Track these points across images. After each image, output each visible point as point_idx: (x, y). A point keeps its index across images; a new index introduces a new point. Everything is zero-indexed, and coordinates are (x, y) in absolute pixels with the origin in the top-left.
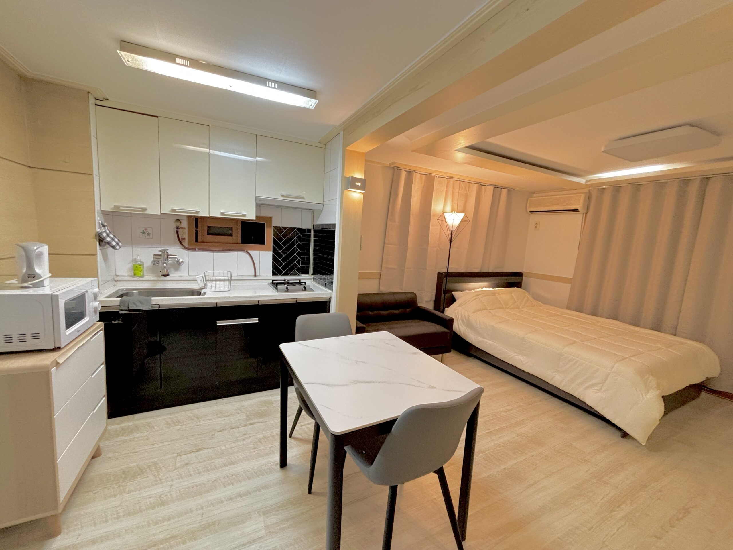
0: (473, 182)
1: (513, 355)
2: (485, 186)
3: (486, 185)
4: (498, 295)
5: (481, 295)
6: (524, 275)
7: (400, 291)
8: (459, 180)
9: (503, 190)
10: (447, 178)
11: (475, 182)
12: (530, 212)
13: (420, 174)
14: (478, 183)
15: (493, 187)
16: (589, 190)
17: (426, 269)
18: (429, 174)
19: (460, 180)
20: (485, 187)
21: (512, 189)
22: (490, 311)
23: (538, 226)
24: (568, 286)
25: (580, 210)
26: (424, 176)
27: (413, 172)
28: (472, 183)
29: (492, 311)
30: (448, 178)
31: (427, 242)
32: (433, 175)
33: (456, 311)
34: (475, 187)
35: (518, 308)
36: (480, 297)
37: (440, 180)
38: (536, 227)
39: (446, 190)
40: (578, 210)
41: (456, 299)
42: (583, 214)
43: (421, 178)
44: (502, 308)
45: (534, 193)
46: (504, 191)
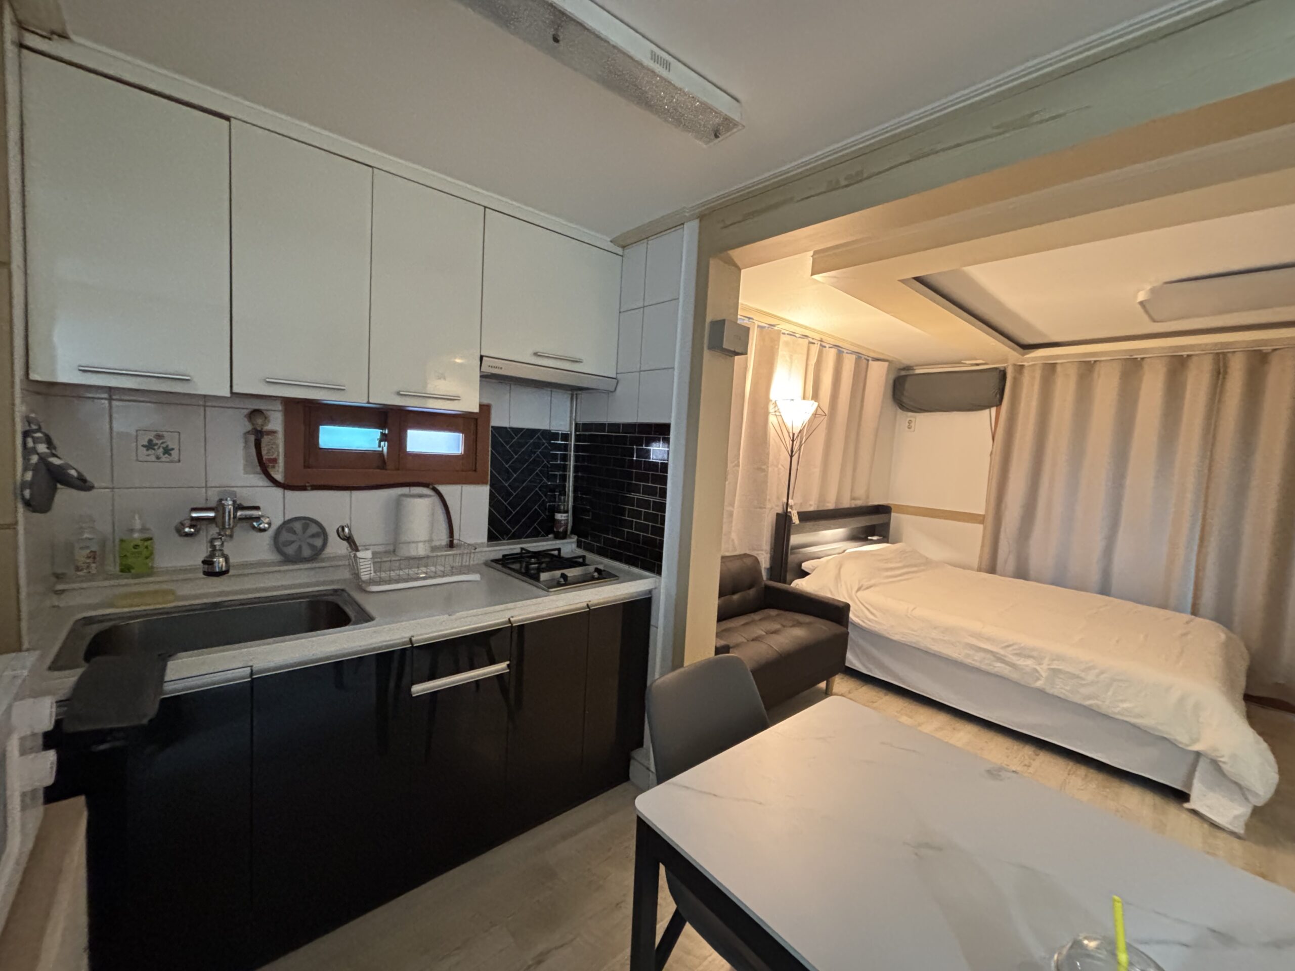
0: (829, 346)
3: (847, 351)
6: (893, 510)
10: (796, 337)
14: (836, 347)
15: (855, 357)
18: (771, 328)
20: (843, 354)
23: (913, 424)
26: (763, 332)
32: (775, 329)
34: (832, 354)
37: (785, 339)
38: (909, 428)
43: (759, 335)
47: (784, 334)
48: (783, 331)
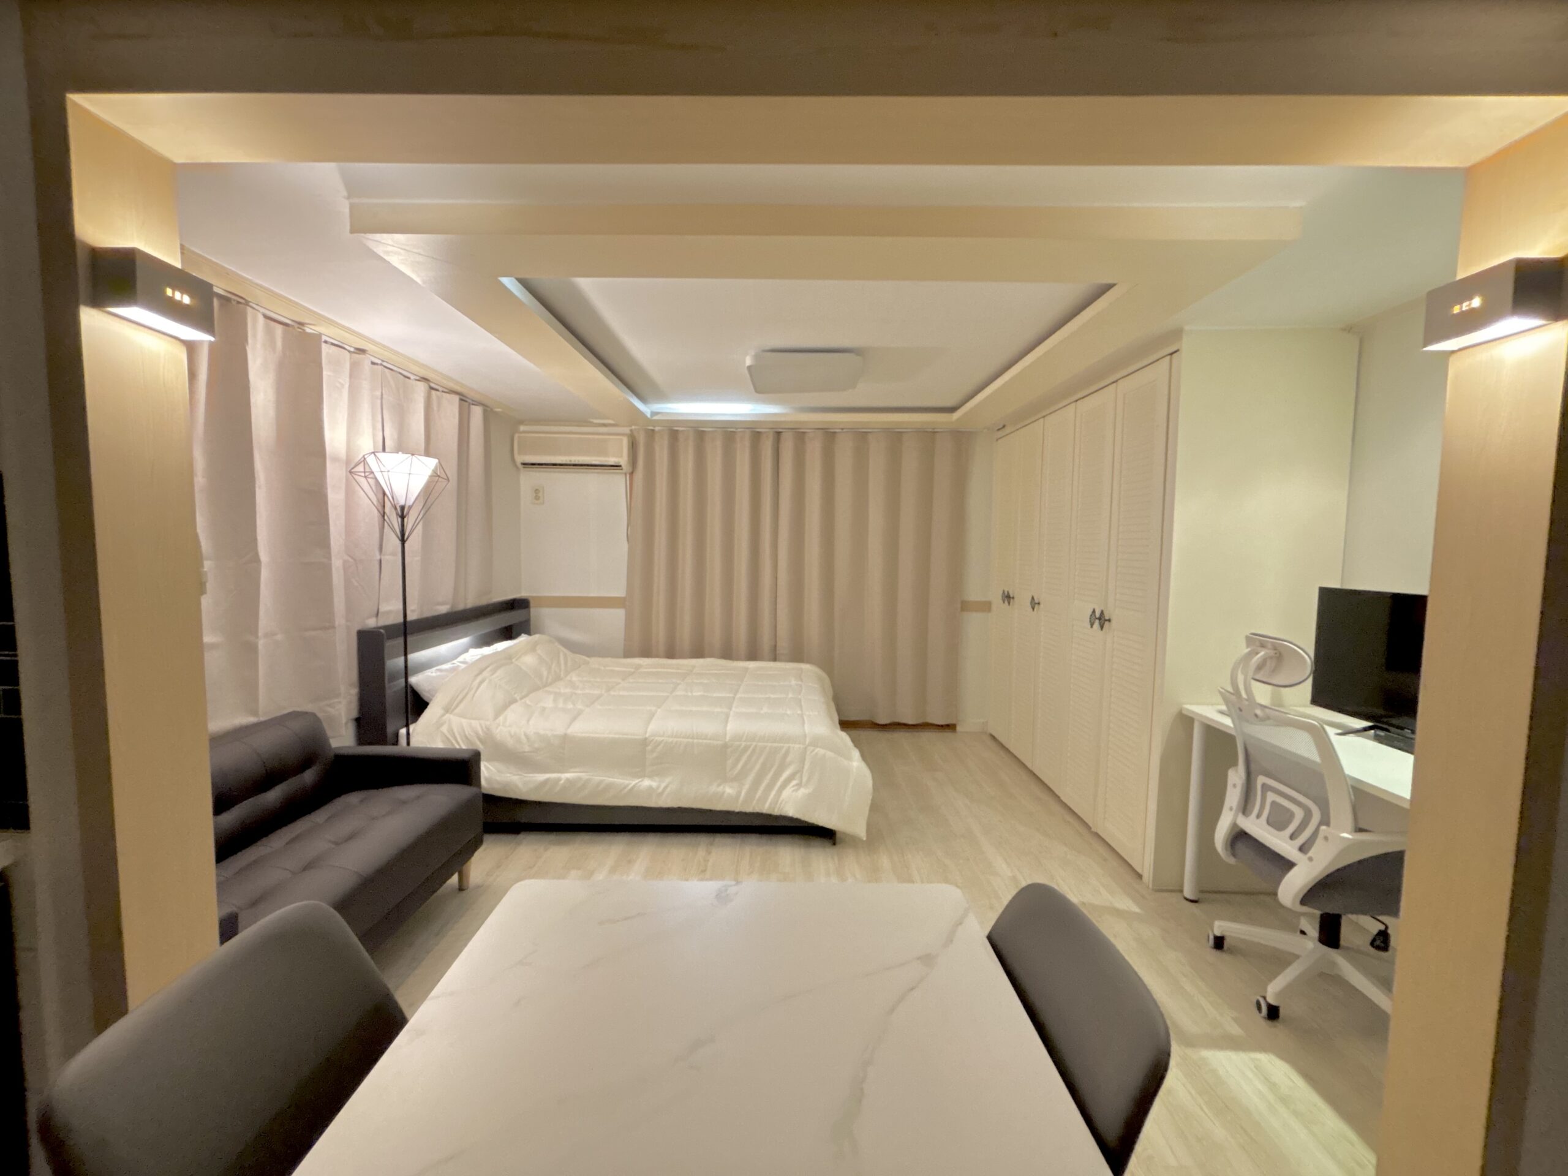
0: (412, 377)
1: (630, 784)
2: (437, 390)
3: (440, 389)
4: (516, 660)
5: (489, 669)
6: (532, 604)
7: (252, 720)
8: (379, 362)
9: (473, 407)
10: (349, 351)
11: (418, 378)
12: (524, 464)
13: (266, 317)
14: (424, 379)
15: (456, 398)
16: (631, 430)
17: (334, 627)
18: (296, 325)
19: (385, 364)
20: (437, 392)
21: (489, 409)
22: (523, 701)
23: (540, 494)
24: (619, 614)
25: (623, 466)
26: (279, 330)
27: (239, 303)
28: (409, 378)
29: (527, 701)
30: (352, 349)
31: (323, 542)
32: (308, 330)
33: (444, 729)
34: (420, 391)
35: (558, 678)
36: (485, 674)
37: (331, 351)
38: (537, 498)
39: (350, 386)
40: (620, 466)
41: (425, 696)
42: (626, 474)
43: (269, 333)
44: (536, 689)
45: (522, 422)
46: (477, 412)
47: (326, 342)
48: (324, 338)
